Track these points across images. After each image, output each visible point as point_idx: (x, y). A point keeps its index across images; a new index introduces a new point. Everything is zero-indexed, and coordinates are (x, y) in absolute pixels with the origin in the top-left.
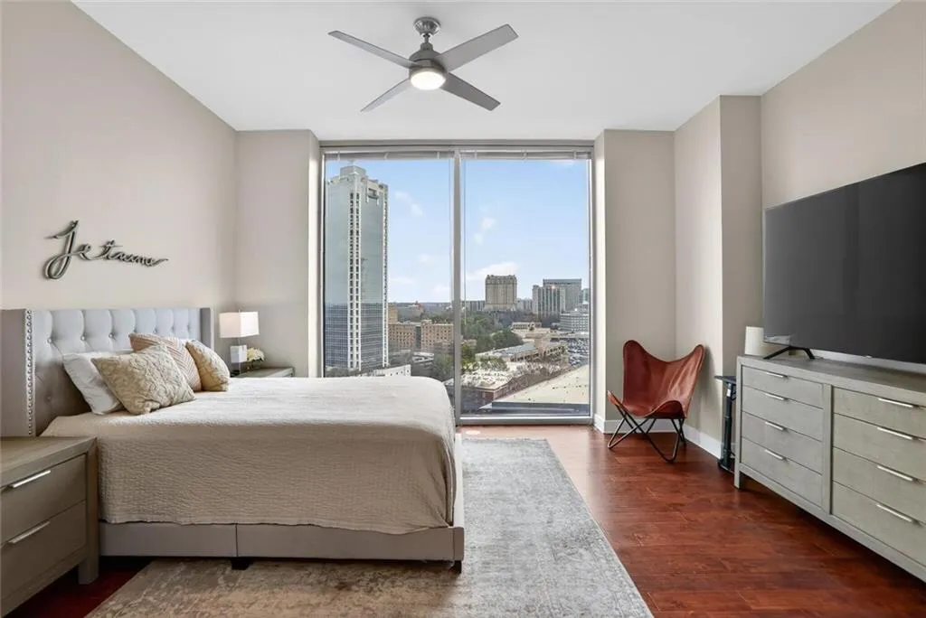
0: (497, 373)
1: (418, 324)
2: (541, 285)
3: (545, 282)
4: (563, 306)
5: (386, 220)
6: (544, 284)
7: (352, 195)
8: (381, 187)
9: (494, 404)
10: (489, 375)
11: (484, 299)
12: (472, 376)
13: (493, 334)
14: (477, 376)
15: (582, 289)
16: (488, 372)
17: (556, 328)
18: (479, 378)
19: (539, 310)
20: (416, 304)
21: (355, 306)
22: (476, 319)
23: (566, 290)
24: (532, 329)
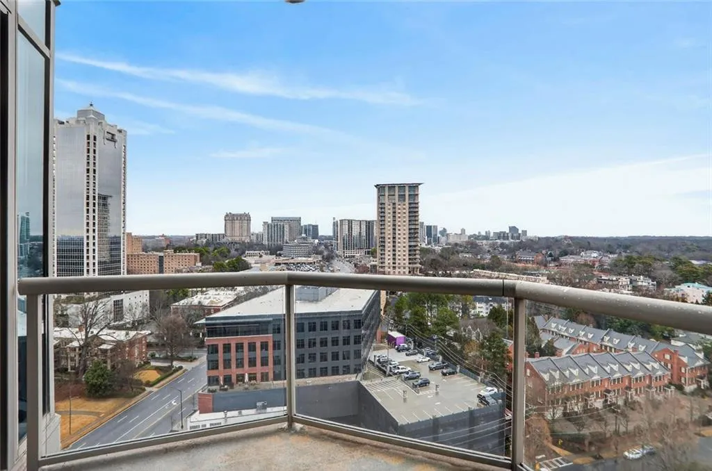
0: (225, 293)
1: (161, 254)
2: (270, 222)
3: (273, 220)
4: (287, 238)
5: (125, 162)
6: (272, 221)
7: (88, 137)
8: (120, 131)
9: (207, 319)
10: (219, 294)
11: (223, 232)
12: (204, 296)
13: (227, 261)
14: (207, 296)
15: (302, 225)
16: (217, 293)
17: (280, 255)
18: (210, 298)
19: (268, 241)
20: (163, 236)
21: (91, 238)
22: (215, 249)
23: (290, 226)
24: (261, 256)
